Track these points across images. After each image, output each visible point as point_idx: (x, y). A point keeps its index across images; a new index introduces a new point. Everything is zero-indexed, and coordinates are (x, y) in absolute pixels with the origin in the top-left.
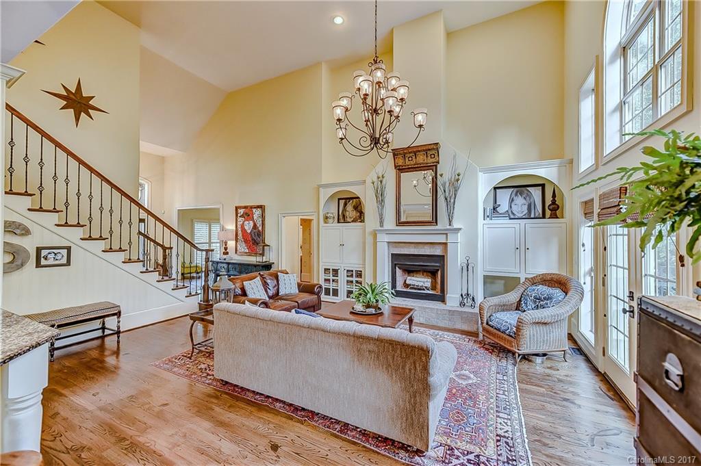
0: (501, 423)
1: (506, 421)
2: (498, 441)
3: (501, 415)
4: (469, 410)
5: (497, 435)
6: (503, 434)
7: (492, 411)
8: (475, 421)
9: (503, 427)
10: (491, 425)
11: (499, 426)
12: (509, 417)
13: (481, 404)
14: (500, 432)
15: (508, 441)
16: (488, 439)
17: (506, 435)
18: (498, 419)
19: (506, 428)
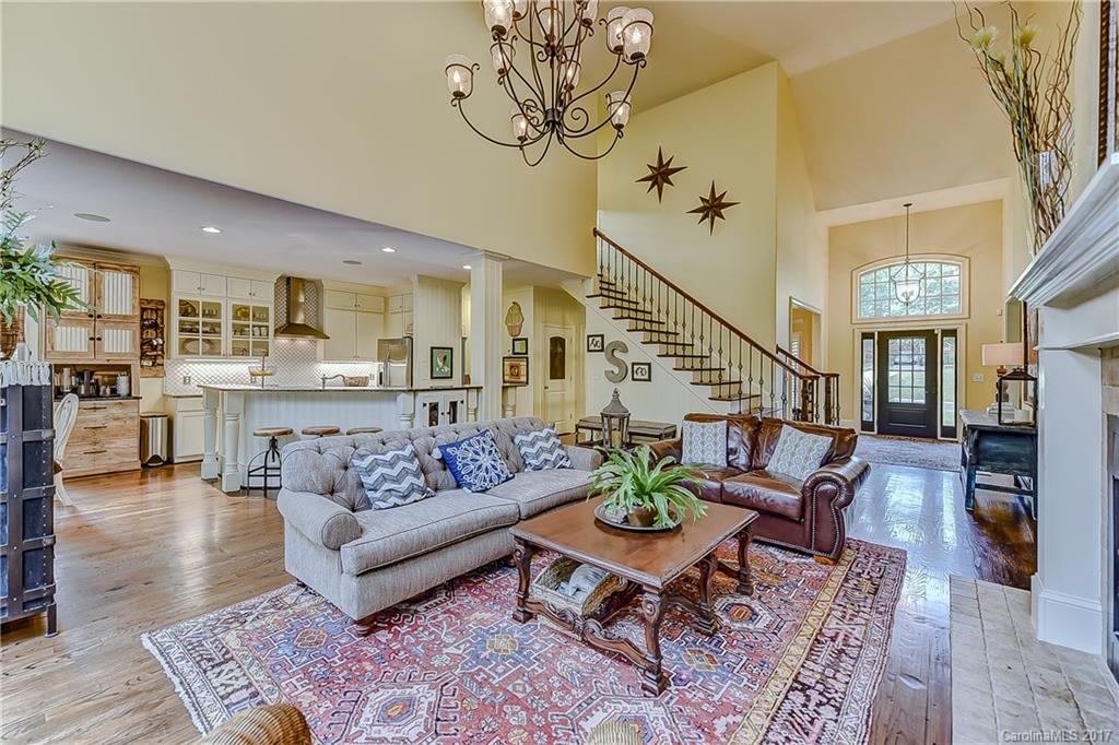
0: (237, 679)
1: (230, 689)
2: (227, 652)
3: (245, 693)
4: (305, 658)
5: (232, 658)
6: (223, 667)
7: (266, 687)
8: (280, 652)
9: (228, 677)
10: (251, 665)
11: (237, 673)
12: (226, 702)
13: (298, 685)
14: (231, 665)
15: (211, 663)
16: (242, 645)
17: (217, 670)
18: (246, 683)
19: (223, 679)
